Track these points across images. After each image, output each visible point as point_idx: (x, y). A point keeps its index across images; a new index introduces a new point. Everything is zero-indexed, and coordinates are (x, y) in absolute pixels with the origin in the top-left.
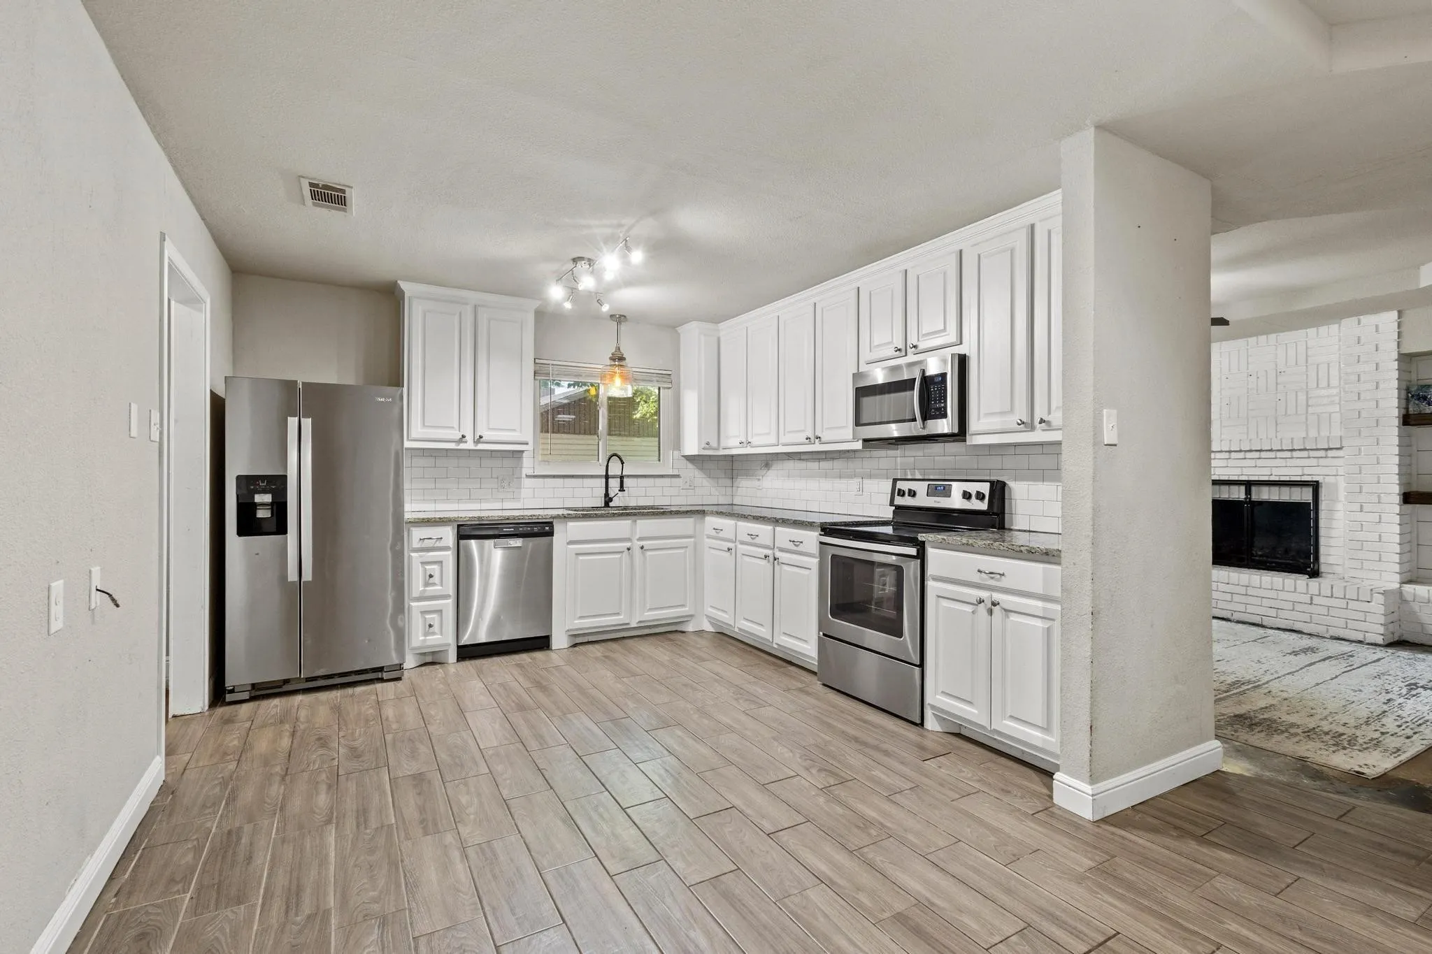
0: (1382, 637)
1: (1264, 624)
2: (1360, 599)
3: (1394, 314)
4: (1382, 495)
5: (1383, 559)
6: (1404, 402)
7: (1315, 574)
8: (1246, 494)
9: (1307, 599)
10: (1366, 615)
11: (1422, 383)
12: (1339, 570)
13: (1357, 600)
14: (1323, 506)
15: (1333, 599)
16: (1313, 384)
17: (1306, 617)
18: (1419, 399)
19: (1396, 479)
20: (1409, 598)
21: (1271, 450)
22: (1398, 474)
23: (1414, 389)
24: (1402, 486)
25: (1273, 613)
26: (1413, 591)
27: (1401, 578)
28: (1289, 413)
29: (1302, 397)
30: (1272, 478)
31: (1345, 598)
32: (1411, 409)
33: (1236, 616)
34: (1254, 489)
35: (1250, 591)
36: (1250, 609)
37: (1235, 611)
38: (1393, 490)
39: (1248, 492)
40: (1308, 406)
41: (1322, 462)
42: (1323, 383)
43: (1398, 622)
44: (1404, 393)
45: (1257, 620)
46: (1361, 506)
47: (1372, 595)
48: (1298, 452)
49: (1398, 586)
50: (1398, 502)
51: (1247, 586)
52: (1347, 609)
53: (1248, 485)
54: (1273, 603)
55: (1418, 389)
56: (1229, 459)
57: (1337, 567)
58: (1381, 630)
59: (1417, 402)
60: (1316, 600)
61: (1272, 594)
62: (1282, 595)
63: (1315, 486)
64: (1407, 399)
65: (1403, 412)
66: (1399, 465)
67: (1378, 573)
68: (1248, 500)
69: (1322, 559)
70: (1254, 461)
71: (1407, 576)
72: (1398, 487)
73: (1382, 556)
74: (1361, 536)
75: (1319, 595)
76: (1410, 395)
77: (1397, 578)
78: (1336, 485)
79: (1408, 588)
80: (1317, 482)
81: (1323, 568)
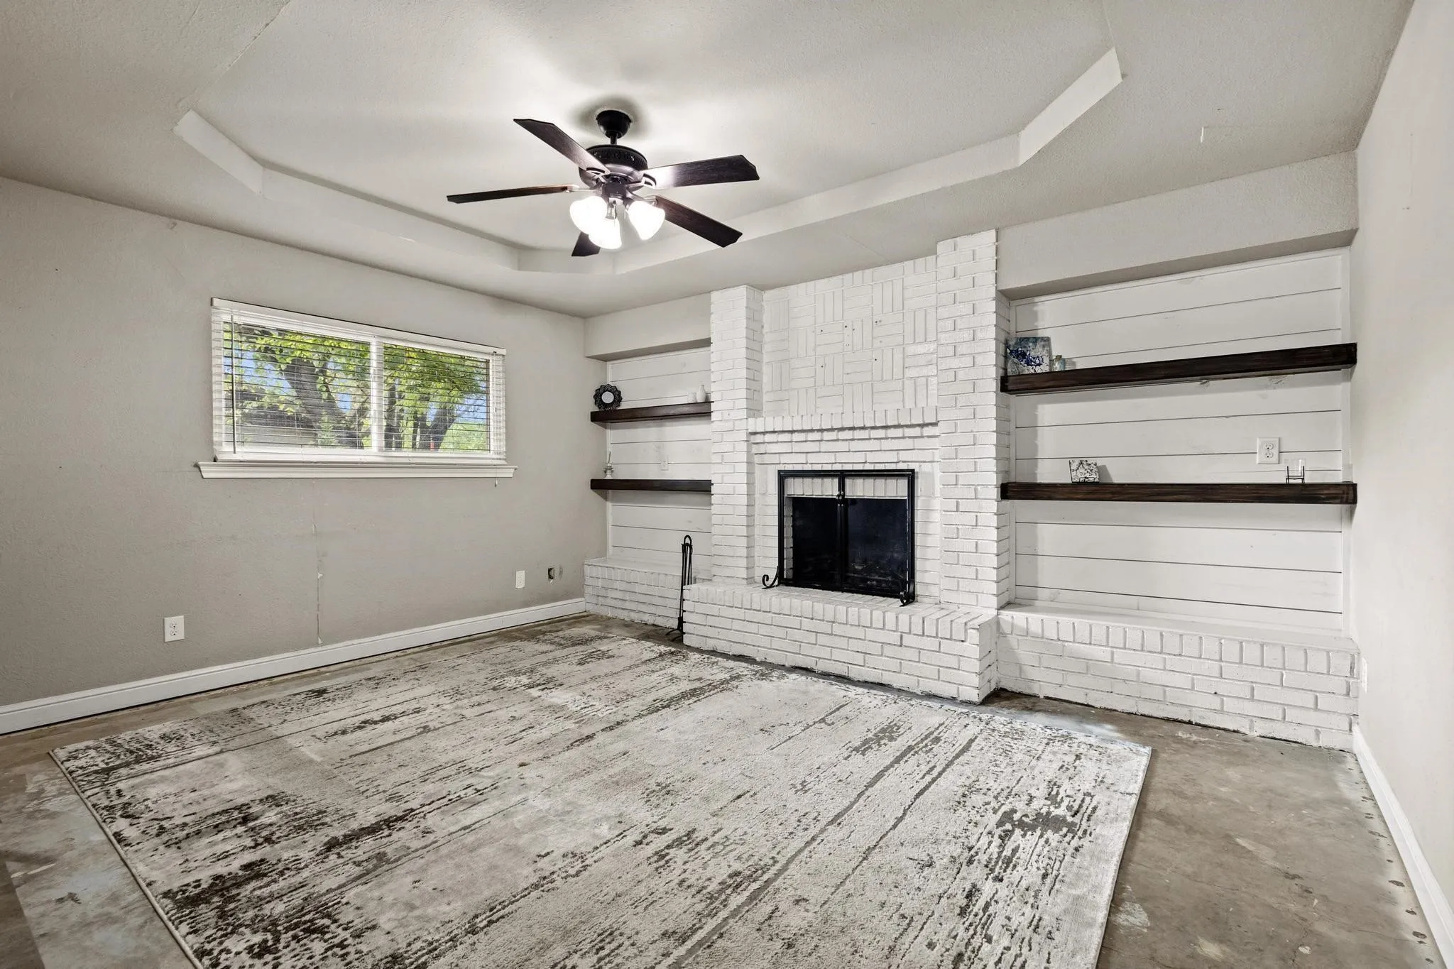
0: (977, 692)
1: (851, 675)
2: (954, 638)
3: (993, 233)
4: (979, 488)
5: (980, 577)
6: (1002, 359)
7: (910, 598)
8: (839, 490)
9: (895, 638)
10: (959, 661)
11: (1020, 335)
12: (934, 591)
13: (951, 639)
14: (919, 503)
15: (924, 638)
16: (909, 339)
17: (894, 665)
18: (1017, 357)
19: (992, 465)
20: (1007, 629)
21: (864, 428)
22: (995, 459)
23: (1012, 343)
24: (1000, 475)
25: (859, 659)
26: (1010, 620)
27: (998, 603)
28: (885, 378)
29: (898, 356)
30: (868, 467)
31: (937, 636)
32: (1009, 370)
33: (820, 667)
34: (848, 482)
35: (837, 629)
36: (837, 655)
37: (820, 658)
38: (990, 482)
39: (842, 487)
40: (904, 367)
41: (919, 443)
42: (921, 338)
43: (996, 663)
44: (1002, 347)
45: (840, 669)
46: (957, 503)
47: (966, 631)
48: (892, 429)
49: (995, 612)
50: (995, 497)
51: (833, 622)
52: (939, 652)
53: (842, 476)
54: (862, 646)
55: (1016, 343)
56: (821, 441)
57: (932, 587)
58: (976, 681)
59: (1016, 360)
60: (908, 640)
61: (859, 633)
62: (871, 634)
63: (910, 476)
64: (1006, 357)
65: (1001, 372)
66: (997, 446)
67: (974, 596)
68: (841, 498)
69: (918, 577)
70: (847, 443)
71: (1005, 599)
72: (995, 475)
73: (979, 572)
74: (958, 544)
75: (910, 633)
76: (1009, 351)
77: (994, 602)
78: (932, 475)
79: (1007, 615)
80: (913, 471)
81: (919, 590)
